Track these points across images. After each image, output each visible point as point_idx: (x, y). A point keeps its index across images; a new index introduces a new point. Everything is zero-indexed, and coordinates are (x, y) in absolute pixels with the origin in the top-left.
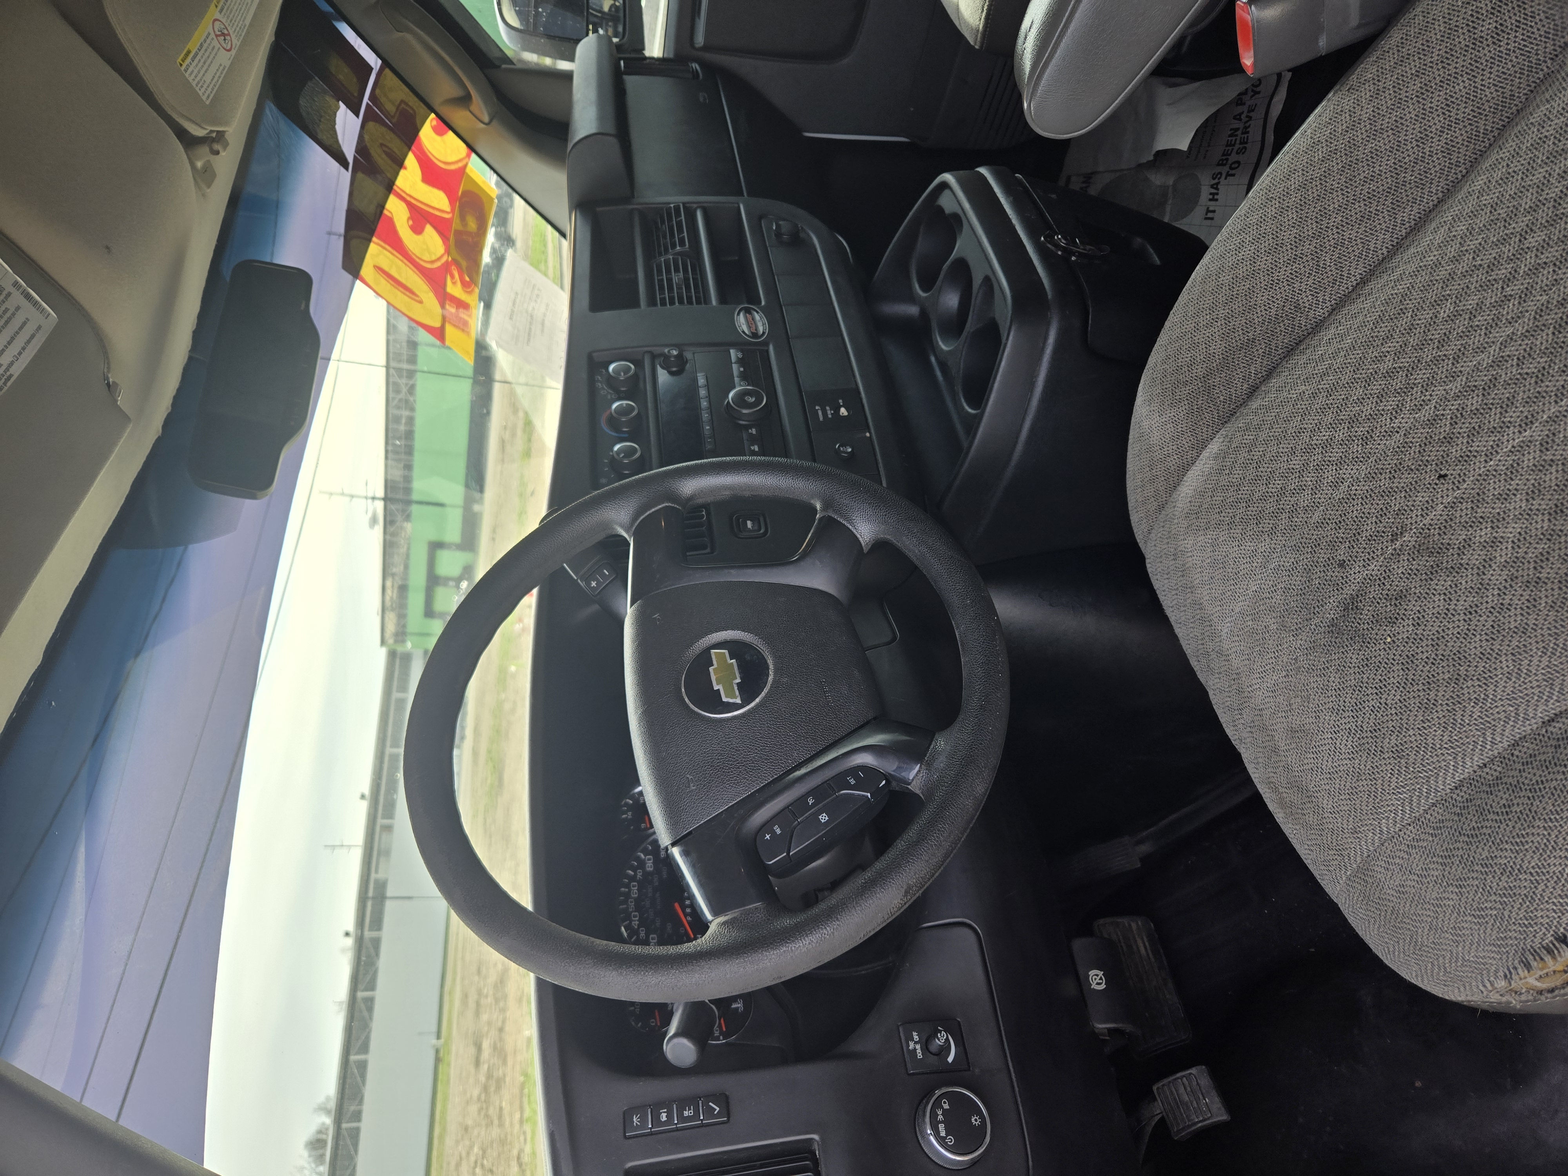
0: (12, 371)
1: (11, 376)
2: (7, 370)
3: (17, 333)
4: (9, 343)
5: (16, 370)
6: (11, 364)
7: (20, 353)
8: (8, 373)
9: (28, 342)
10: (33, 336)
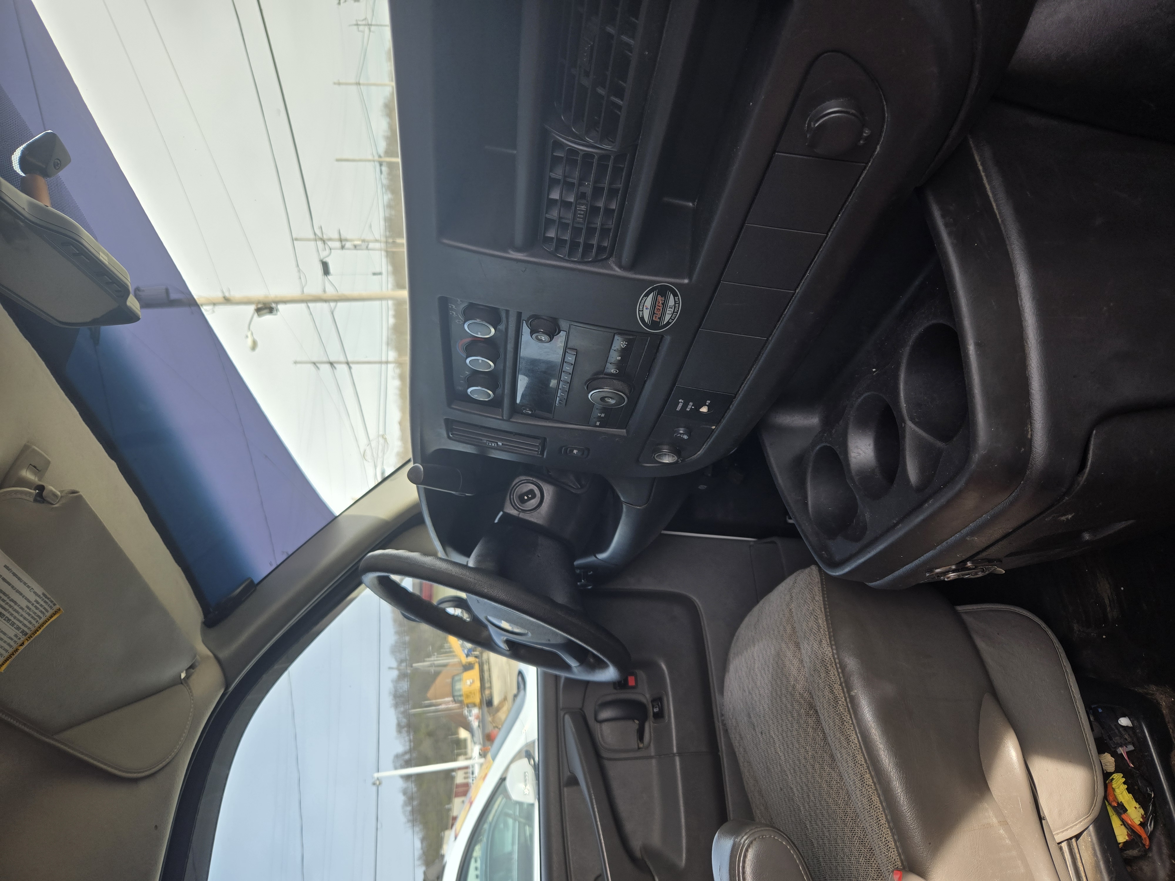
0: (40, 593)
1: (44, 594)
2: (39, 596)
3: (13, 587)
4: (21, 594)
5: (40, 590)
6: (35, 593)
7: (28, 587)
8: (42, 596)
9: (19, 579)
10: (15, 575)
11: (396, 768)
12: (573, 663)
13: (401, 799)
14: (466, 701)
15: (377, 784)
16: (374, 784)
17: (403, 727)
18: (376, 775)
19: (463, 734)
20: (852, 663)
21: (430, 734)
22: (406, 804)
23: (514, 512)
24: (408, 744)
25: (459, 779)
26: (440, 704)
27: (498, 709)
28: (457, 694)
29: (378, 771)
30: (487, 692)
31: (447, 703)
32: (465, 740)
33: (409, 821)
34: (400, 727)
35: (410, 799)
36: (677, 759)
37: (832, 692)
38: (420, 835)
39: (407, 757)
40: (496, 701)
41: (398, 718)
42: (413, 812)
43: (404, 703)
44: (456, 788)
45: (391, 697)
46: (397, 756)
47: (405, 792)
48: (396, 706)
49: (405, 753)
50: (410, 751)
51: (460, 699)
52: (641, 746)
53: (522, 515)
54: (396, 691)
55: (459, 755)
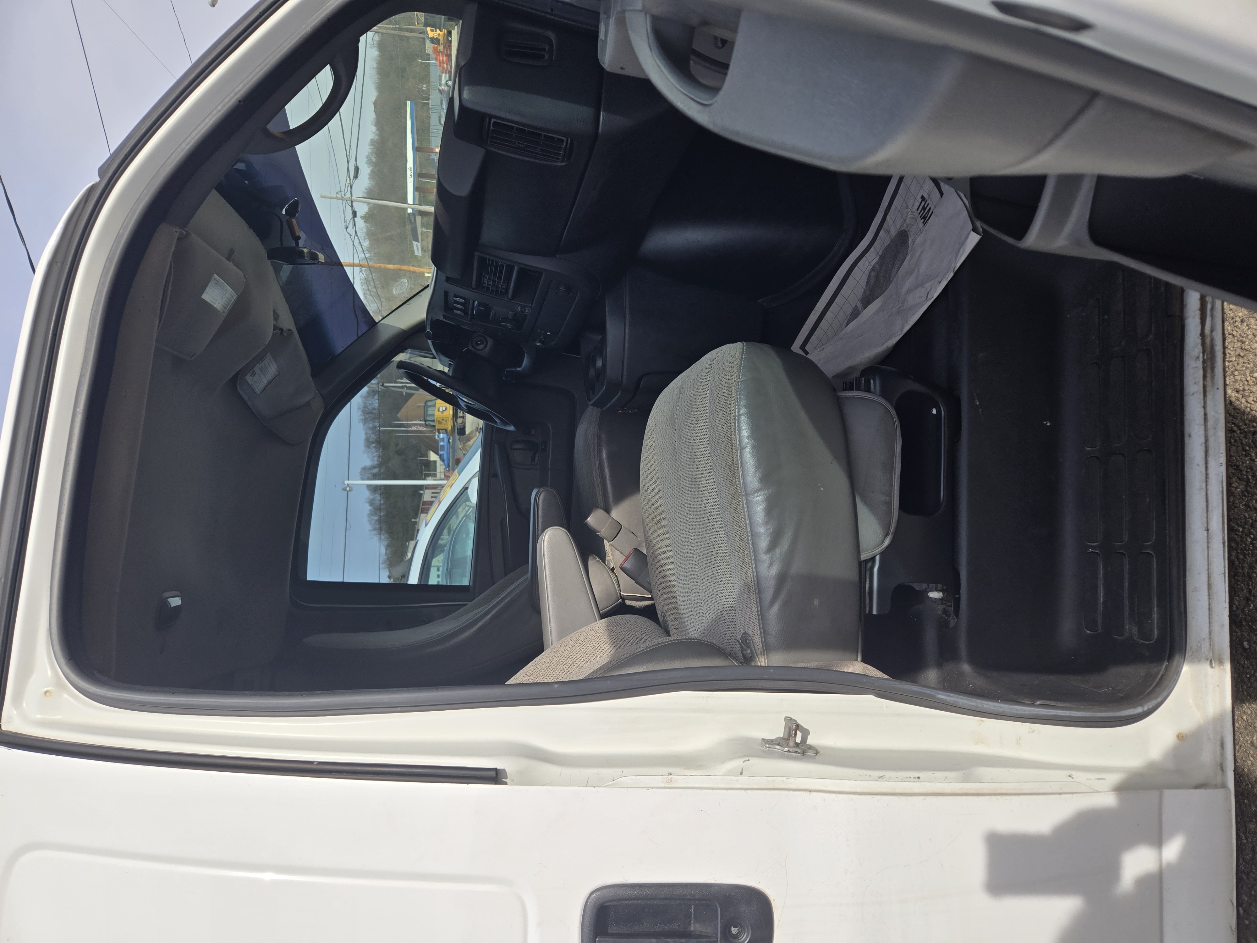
11: (363, 479)
12: (497, 421)
13: (367, 508)
14: (438, 426)
15: (348, 490)
16: (345, 489)
17: (373, 443)
18: (346, 482)
19: (433, 457)
20: (603, 436)
21: (399, 453)
22: (371, 514)
23: (472, 349)
24: (376, 459)
25: (427, 496)
26: (410, 426)
27: (469, 439)
28: (429, 418)
29: (348, 480)
30: (460, 421)
31: (417, 426)
32: (435, 462)
33: (374, 529)
34: (368, 443)
35: (376, 509)
36: (550, 471)
37: (594, 446)
38: (385, 543)
39: (376, 471)
40: (468, 431)
41: (366, 434)
42: (380, 521)
43: (373, 419)
44: (423, 505)
45: (360, 413)
46: (364, 469)
47: (371, 503)
48: (365, 421)
49: (374, 467)
50: (379, 466)
51: (432, 423)
52: (533, 464)
53: (476, 351)
54: (365, 407)
55: (429, 475)
